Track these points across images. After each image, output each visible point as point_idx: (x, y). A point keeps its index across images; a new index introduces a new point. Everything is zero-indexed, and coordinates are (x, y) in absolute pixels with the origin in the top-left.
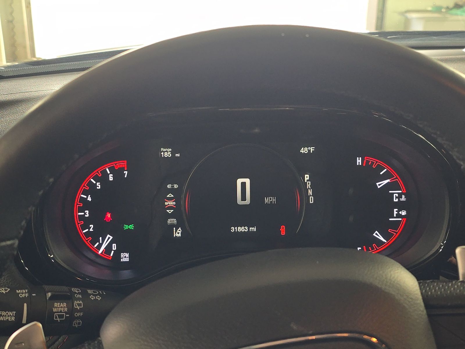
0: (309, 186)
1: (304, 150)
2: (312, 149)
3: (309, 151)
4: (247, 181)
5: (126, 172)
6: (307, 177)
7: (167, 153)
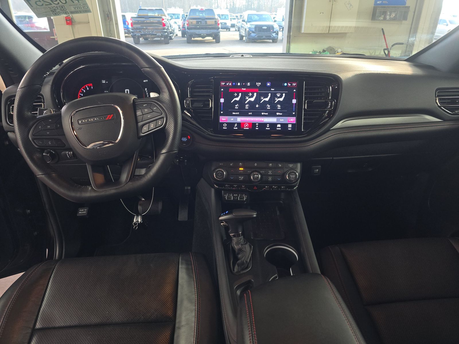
0: (147, 92)
1: (145, 81)
2: (147, 81)
3: (146, 81)
4: (128, 90)
5: (92, 87)
6: (146, 89)
7: (104, 82)
